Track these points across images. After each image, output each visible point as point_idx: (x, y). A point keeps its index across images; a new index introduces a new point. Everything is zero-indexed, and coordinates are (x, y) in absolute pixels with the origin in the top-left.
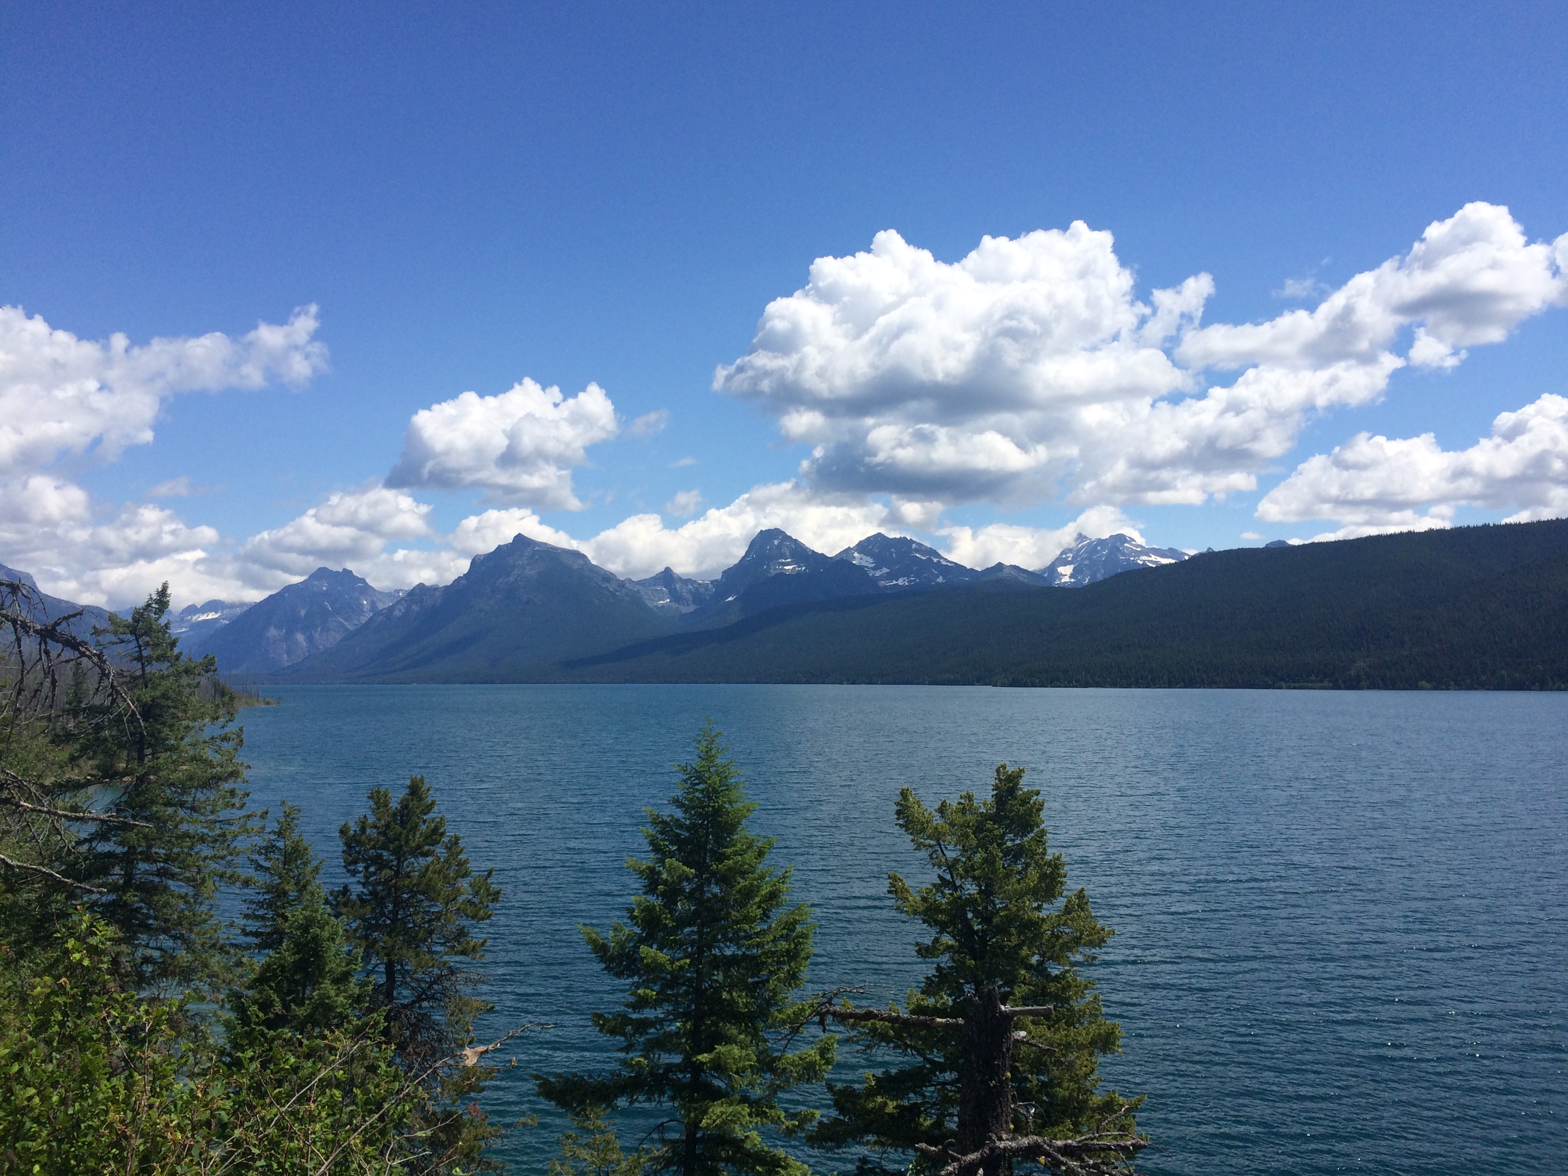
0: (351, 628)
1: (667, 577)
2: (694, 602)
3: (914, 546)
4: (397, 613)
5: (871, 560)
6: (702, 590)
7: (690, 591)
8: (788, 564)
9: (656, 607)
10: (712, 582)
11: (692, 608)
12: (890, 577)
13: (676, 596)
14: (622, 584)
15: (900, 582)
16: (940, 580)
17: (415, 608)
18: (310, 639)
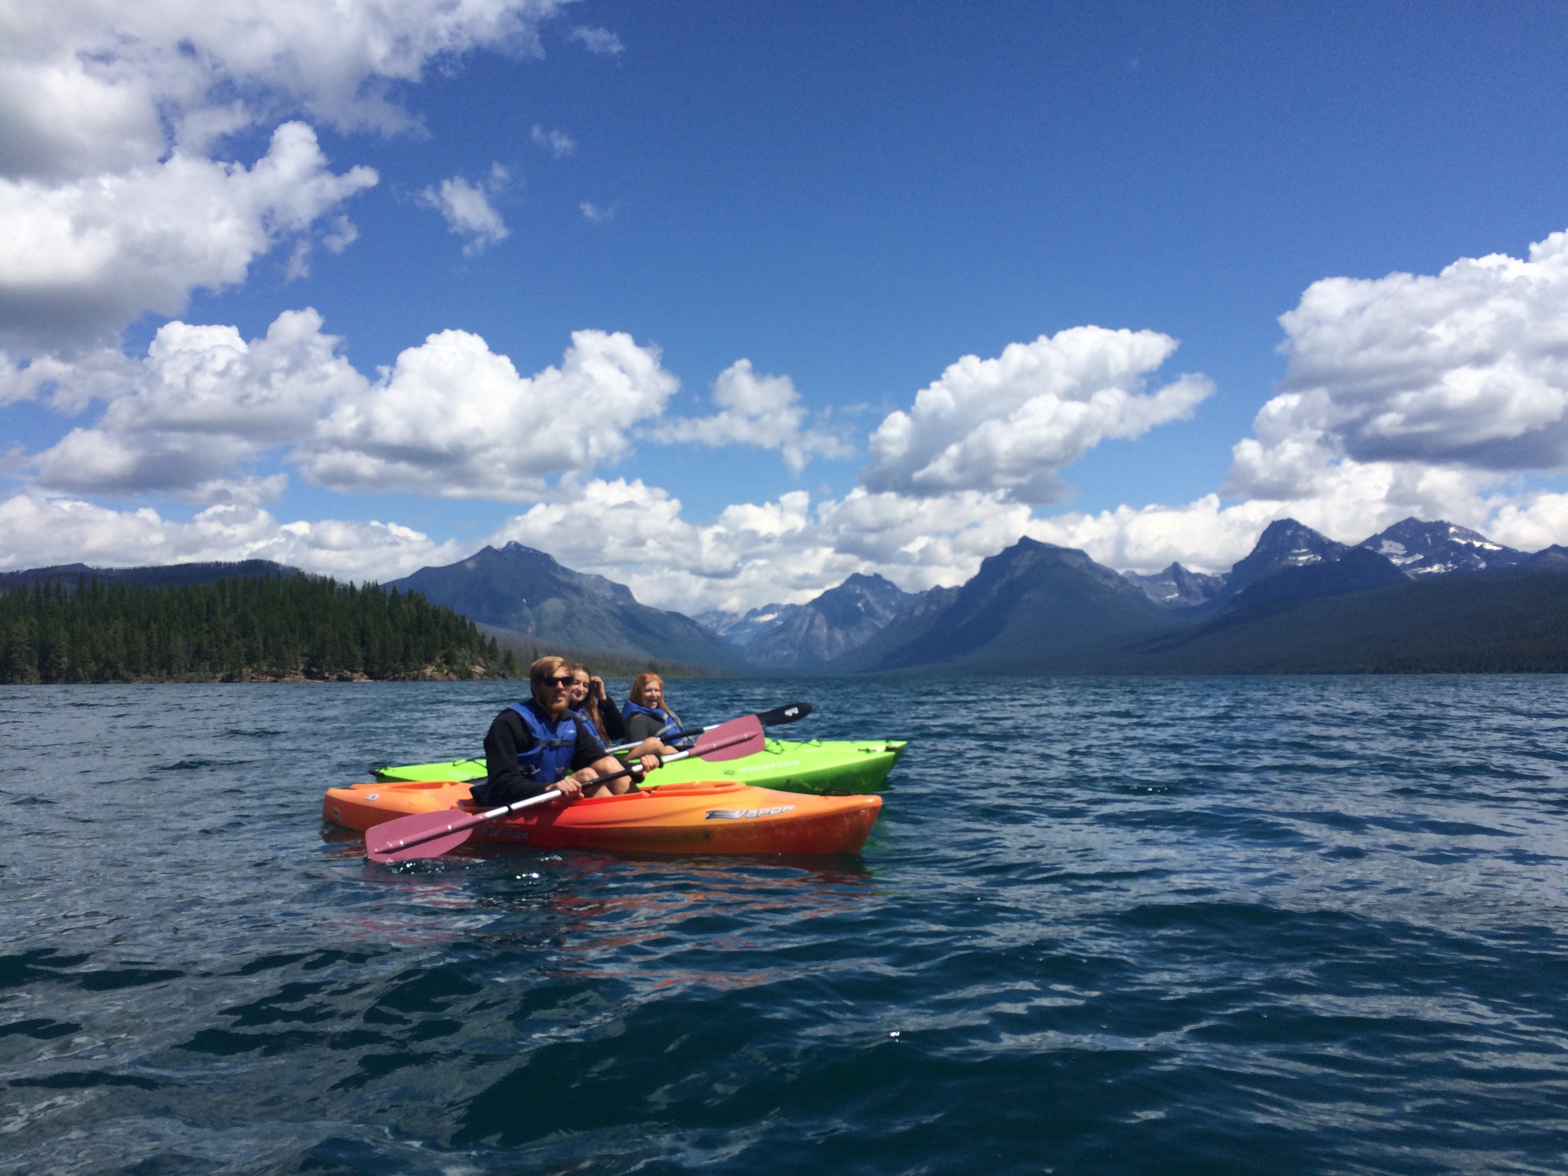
0: (881, 627)
1: (1176, 571)
2: (1205, 595)
3: (1452, 530)
4: (917, 613)
5: (1402, 547)
6: (1211, 584)
7: (1199, 585)
8: (1303, 554)
9: (1165, 602)
10: (1223, 576)
11: (1203, 600)
12: (1423, 563)
13: (1184, 590)
14: (1123, 581)
15: (1435, 568)
16: (1483, 565)
17: (933, 608)
18: (847, 637)
